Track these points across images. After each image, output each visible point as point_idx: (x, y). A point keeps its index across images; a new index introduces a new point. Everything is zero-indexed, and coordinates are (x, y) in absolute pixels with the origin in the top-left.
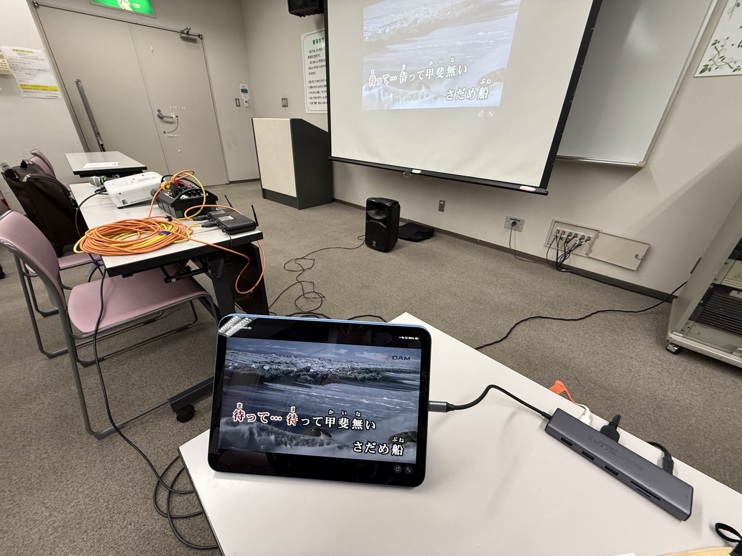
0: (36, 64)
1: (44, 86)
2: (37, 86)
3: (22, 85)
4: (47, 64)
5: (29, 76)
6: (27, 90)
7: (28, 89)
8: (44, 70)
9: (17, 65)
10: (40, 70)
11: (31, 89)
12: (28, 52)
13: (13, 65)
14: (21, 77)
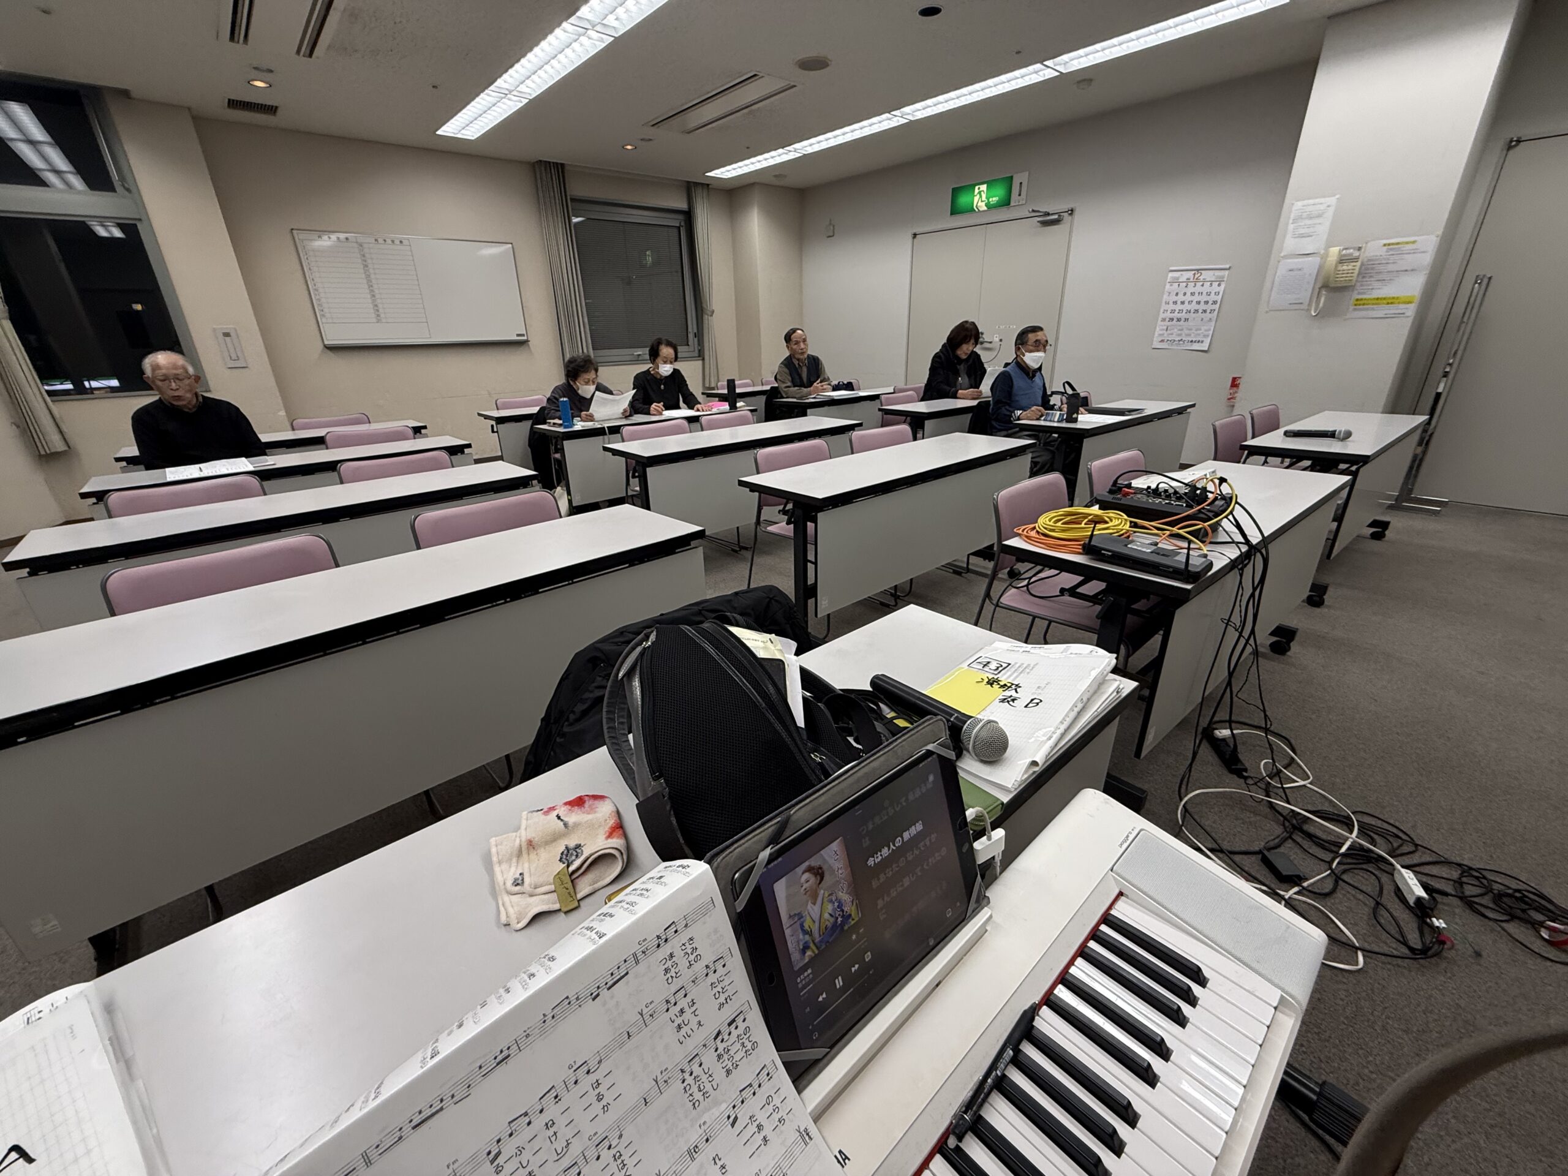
0: (1408, 261)
1: (1393, 298)
2: (1381, 299)
3: (1357, 300)
4: (1427, 259)
5: (1380, 283)
6: (1361, 307)
7: (1364, 304)
8: (1412, 270)
9: (1373, 269)
10: (1406, 271)
11: (1367, 304)
12: (1407, 243)
13: (1367, 269)
14: (1365, 287)
